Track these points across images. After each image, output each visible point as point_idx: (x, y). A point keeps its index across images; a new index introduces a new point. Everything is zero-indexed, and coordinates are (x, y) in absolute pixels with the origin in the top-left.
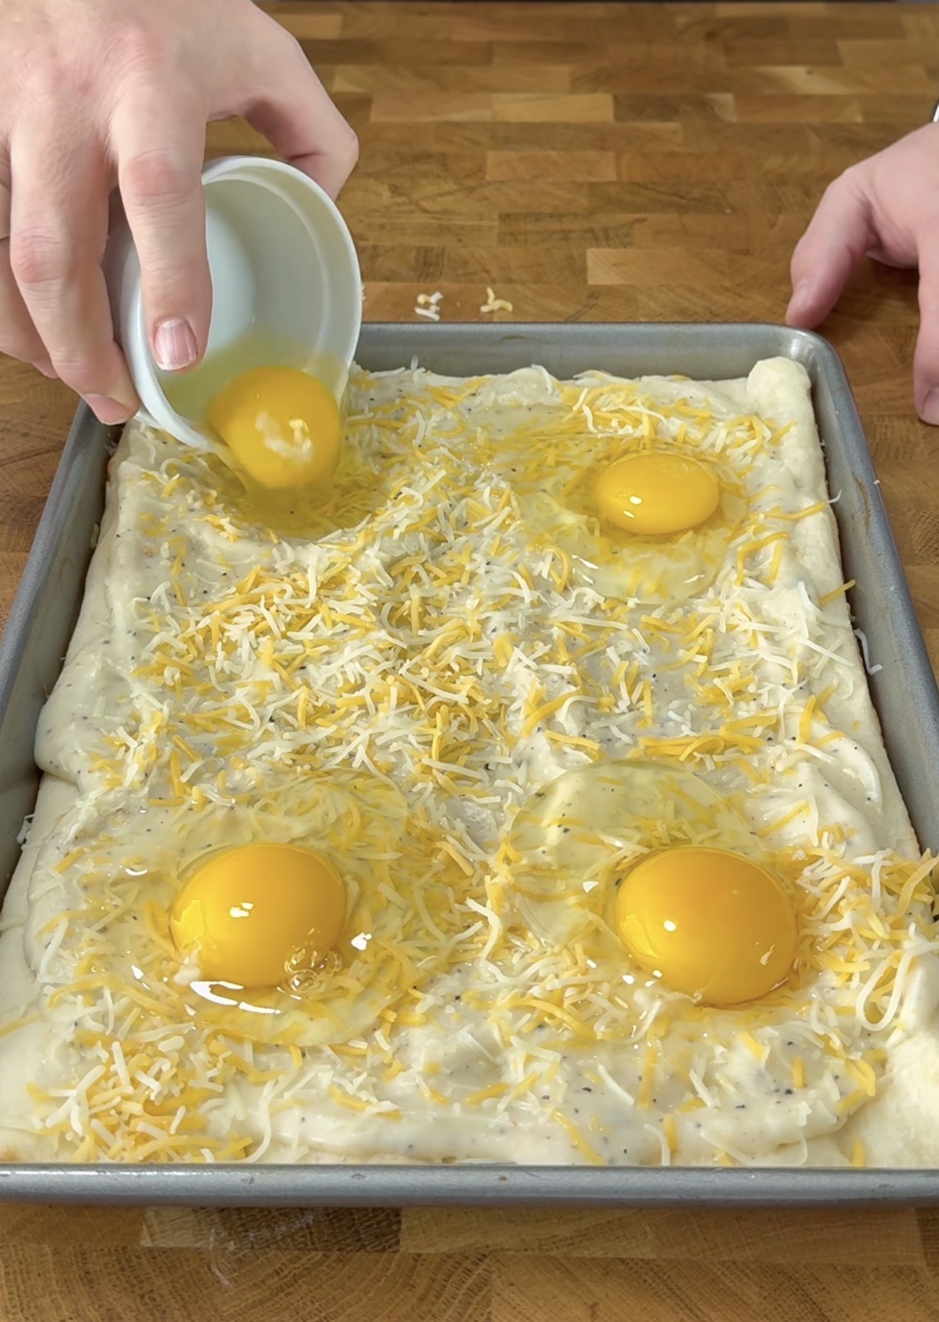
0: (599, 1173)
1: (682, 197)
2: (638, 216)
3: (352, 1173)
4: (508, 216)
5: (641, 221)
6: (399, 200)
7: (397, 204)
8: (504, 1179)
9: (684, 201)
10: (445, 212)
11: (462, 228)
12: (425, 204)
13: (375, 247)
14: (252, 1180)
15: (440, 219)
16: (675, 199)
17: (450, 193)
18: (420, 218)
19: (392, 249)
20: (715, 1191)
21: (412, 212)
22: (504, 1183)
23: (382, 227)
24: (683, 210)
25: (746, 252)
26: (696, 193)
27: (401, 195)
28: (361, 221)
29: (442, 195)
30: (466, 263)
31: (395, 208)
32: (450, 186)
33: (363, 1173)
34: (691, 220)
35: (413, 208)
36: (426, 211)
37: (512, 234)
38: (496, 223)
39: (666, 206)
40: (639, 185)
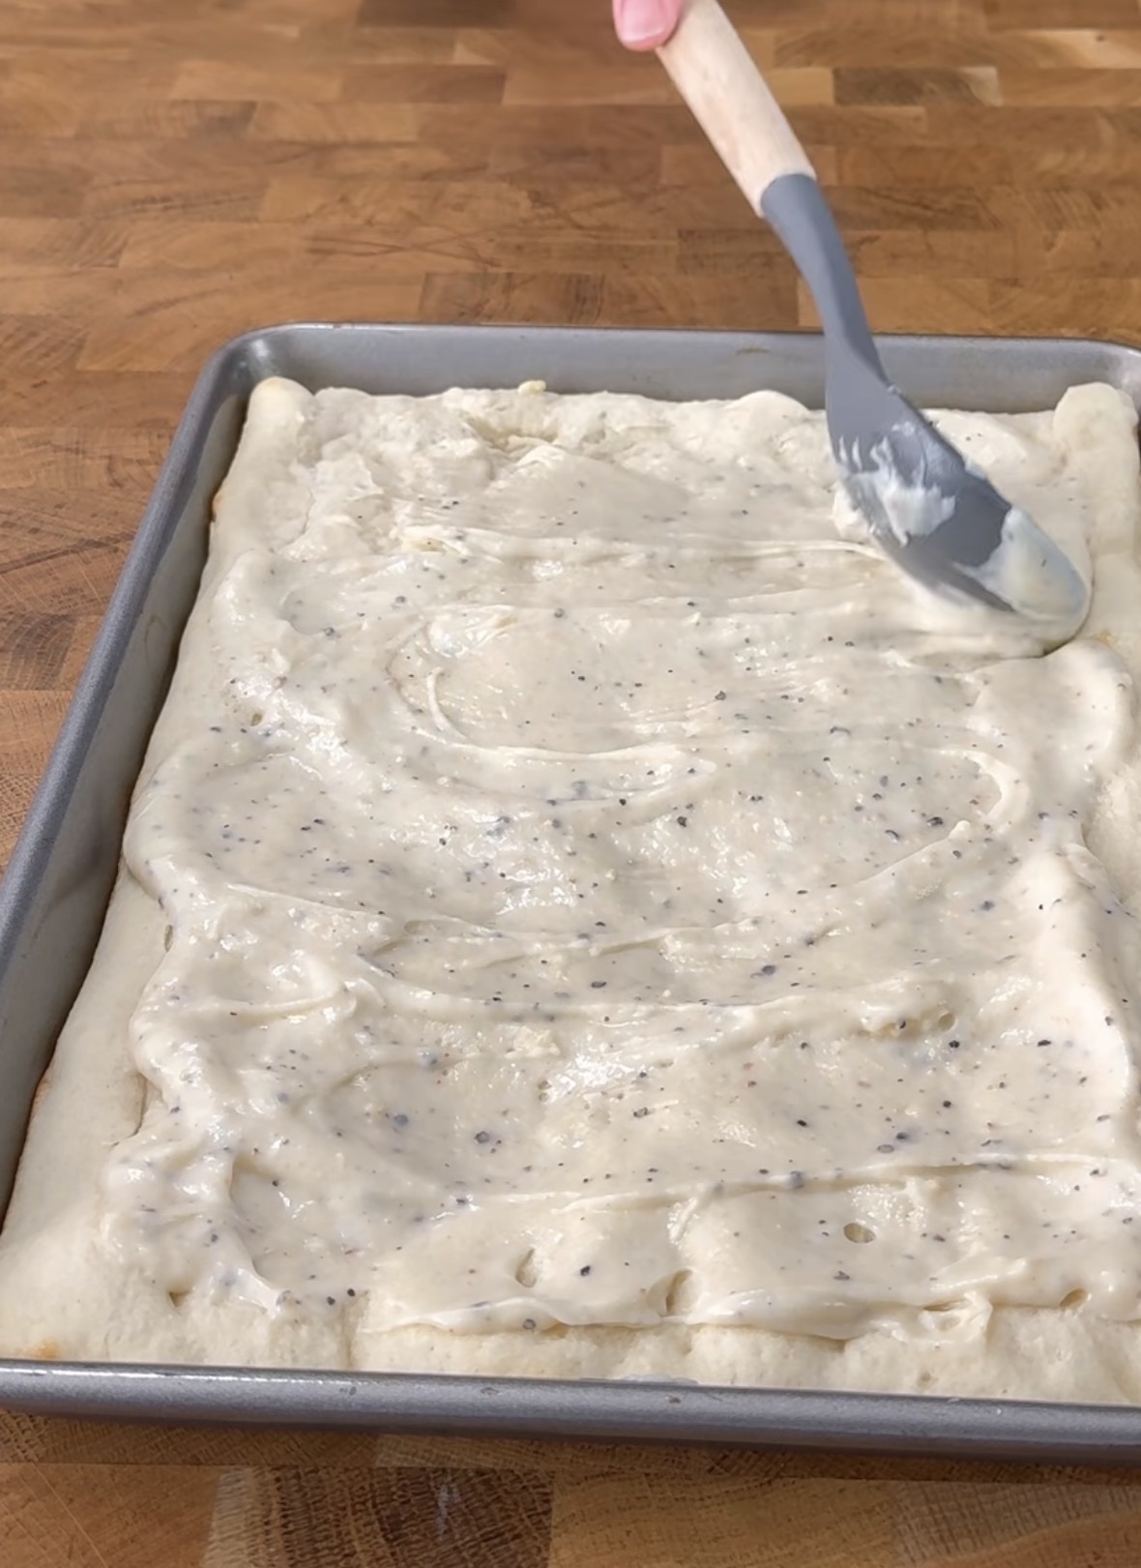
0: (798, 1399)
1: (926, 207)
2: (867, 233)
3: (481, 1387)
4: (691, 233)
5: (871, 240)
6: (542, 211)
7: (540, 217)
8: (676, 1401)
9: (929, 214)
10: (605, 227)
11: (627, 248)
12: (577, 217)
13: (509, 275)
14: (353, 1390)
15: (596, 237)
16: (917, 210)
17: (612, 202)
18: (572, 237)
19: (533, 278)
20: (947, 1427)
21: (560, 228)
22: (676, 1405)
23: (519, 248)
24: (928, 225)
25: (1015, 283)
26: (947, 202)
27: (544, 204)
28: (491, 240)
29: (601, 204)
30: (633, 297)
31: (537, 223)
32: (614, 193)
33: (496, 1387)
34: (940, 239)
35: (560, 222)
36: (580, 227)
37: (695, 256)
38: (674, 243)
39: (906, 220)
40: (868, 191)
